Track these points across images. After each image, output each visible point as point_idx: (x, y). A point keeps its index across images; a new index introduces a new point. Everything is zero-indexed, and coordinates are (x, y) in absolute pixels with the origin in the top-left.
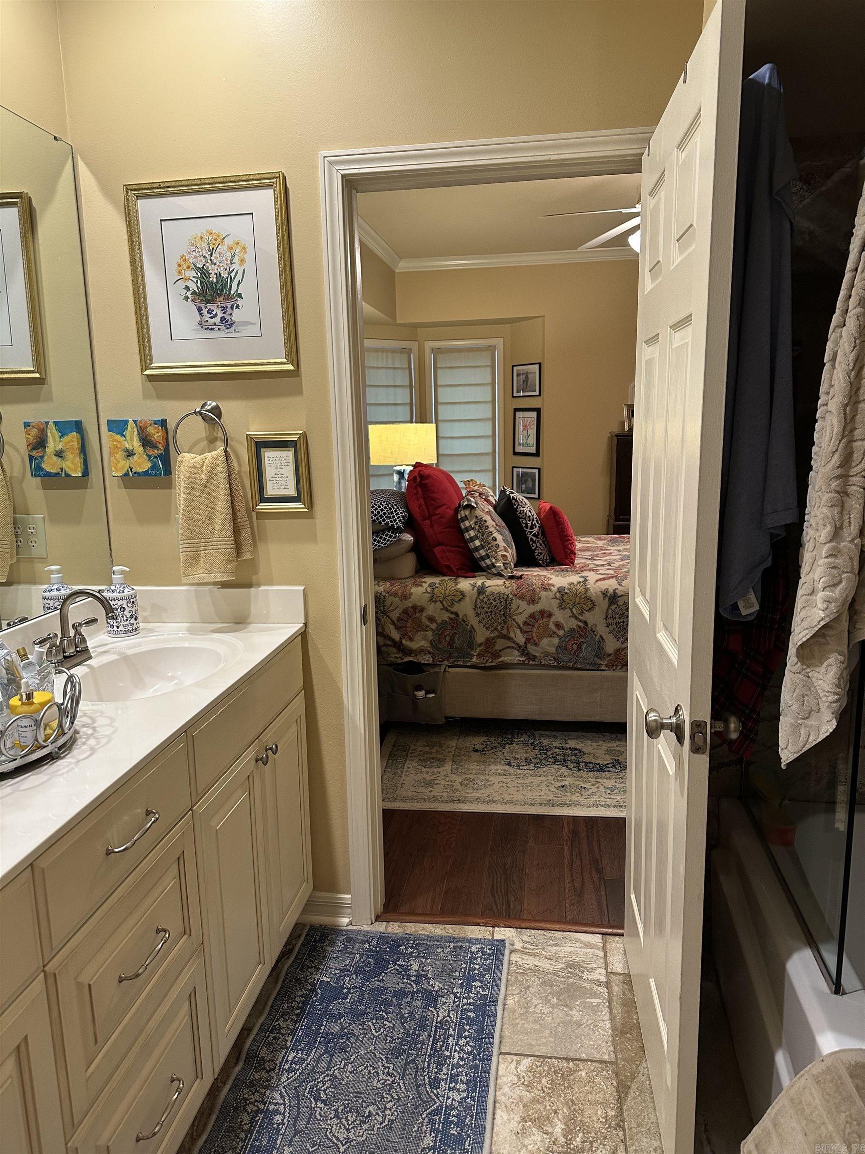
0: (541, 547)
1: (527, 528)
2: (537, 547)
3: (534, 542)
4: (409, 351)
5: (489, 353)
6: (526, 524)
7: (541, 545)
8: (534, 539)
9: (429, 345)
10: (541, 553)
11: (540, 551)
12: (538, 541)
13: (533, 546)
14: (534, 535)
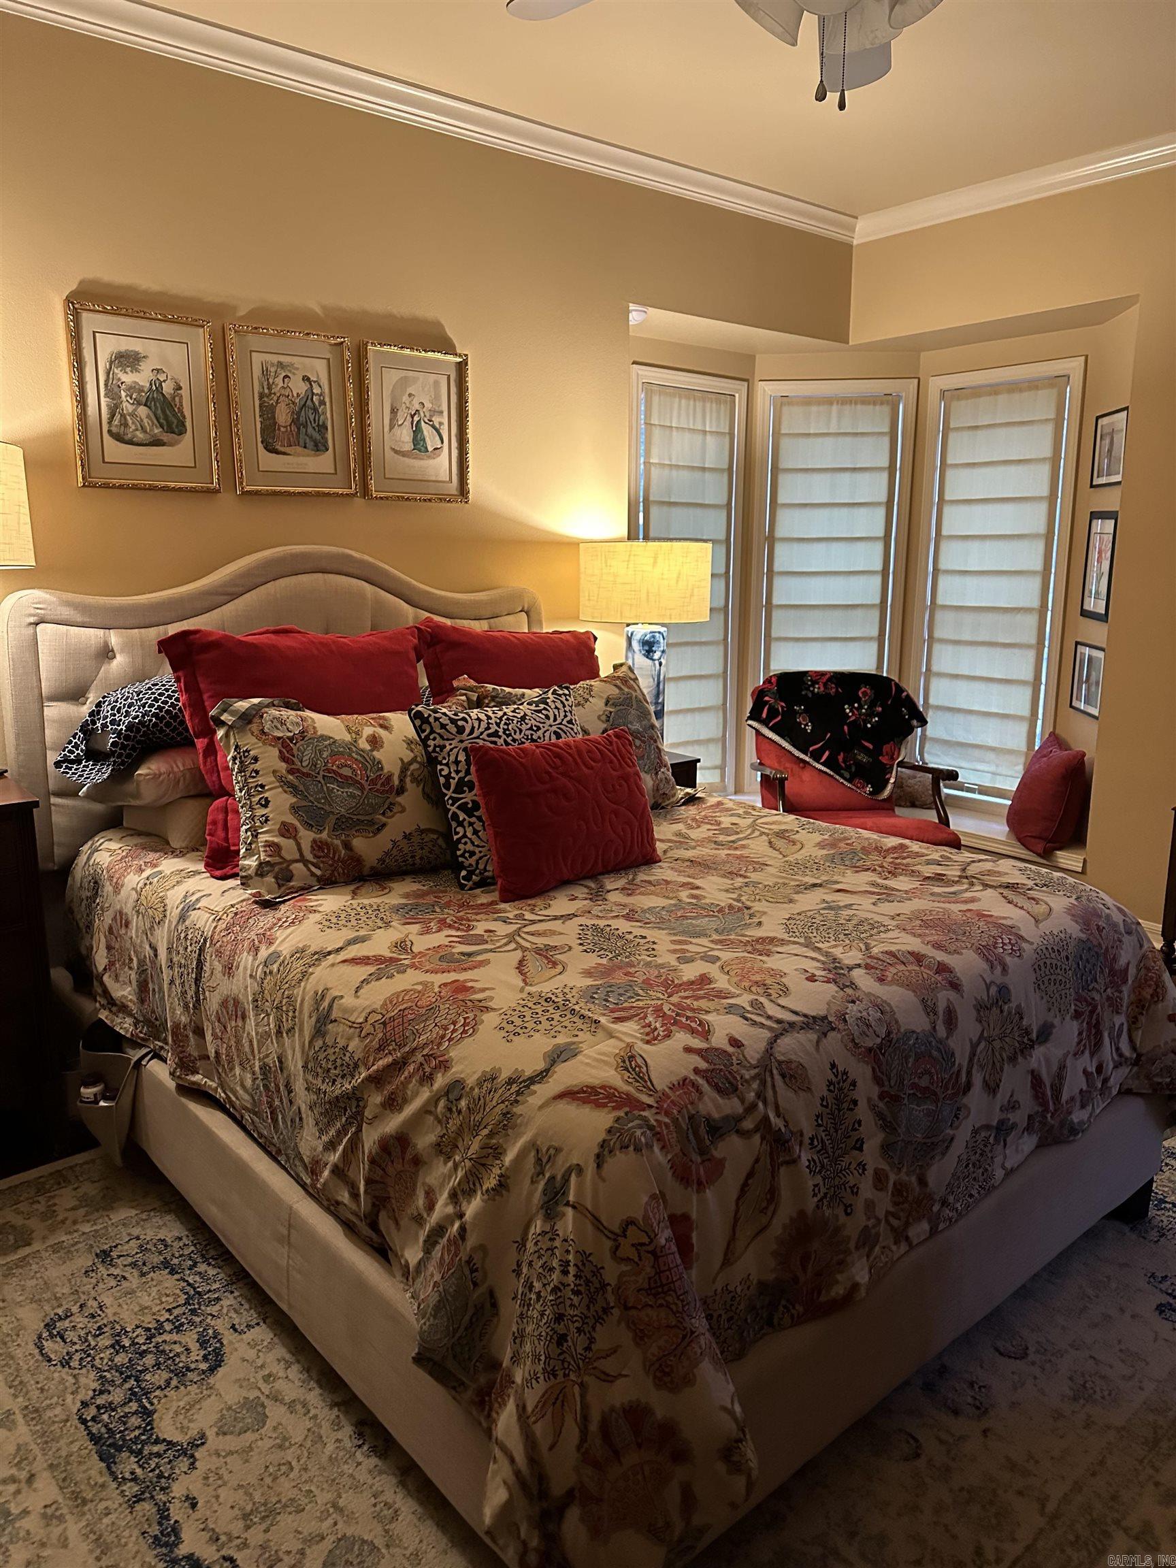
0: (474, 837)
1: (448, 789)
2: (465, 836)
3: (461, 824)
4: (891, 401)
5: (1054, 392)
6: (448, 777)
7: (476, 832)
8: (462, 816)
9: (936, 385)
10: (472, 854)
11: (469, 847)
12: (471, 824)
13: (457, 833)
14: (463, 808)
